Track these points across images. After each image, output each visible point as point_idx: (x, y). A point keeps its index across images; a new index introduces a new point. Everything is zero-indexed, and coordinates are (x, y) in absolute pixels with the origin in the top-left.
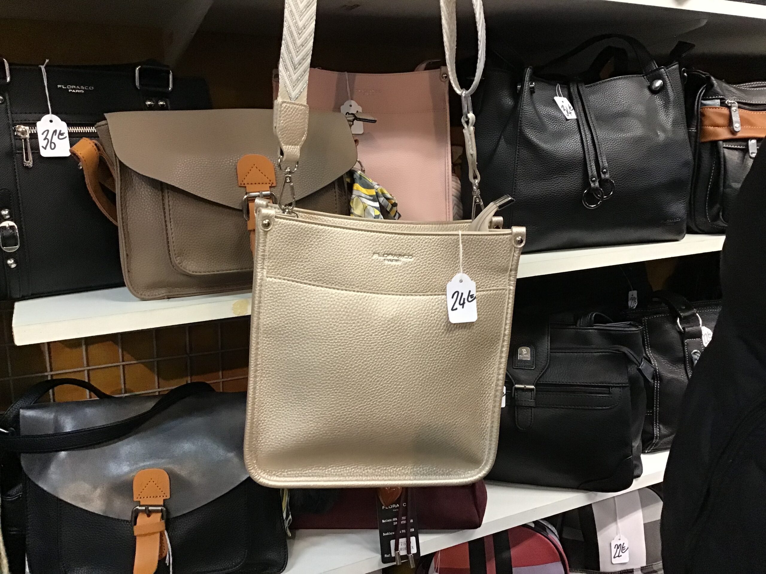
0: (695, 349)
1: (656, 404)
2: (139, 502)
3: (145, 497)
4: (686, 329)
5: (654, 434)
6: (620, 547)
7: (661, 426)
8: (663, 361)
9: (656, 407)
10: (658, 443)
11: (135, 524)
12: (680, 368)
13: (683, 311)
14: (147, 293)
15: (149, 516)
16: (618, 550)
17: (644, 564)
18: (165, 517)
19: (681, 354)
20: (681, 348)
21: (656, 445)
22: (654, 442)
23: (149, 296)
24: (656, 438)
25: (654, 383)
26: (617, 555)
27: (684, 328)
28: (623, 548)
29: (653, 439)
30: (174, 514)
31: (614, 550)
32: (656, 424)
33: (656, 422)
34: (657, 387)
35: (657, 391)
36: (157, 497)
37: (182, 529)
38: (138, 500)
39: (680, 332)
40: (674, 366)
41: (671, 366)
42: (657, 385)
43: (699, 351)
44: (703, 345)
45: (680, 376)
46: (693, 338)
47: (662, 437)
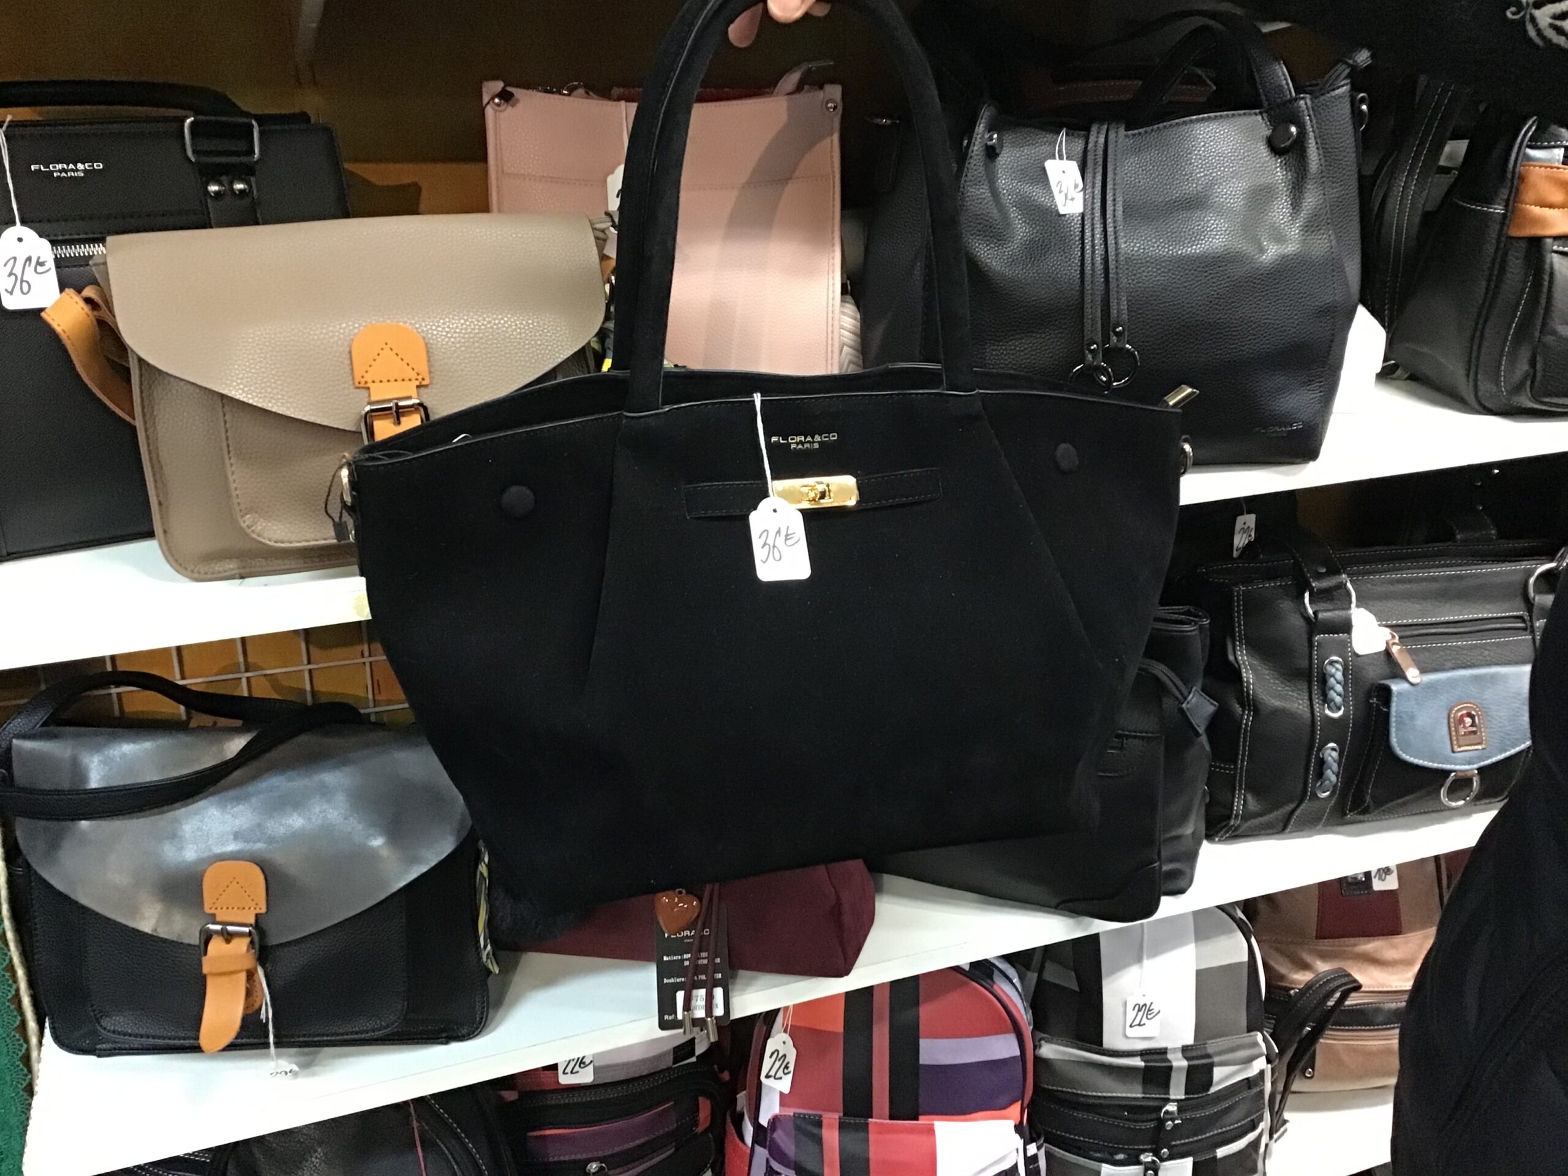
0: (1335, 655)
1: (1243, 756)
2: (214, 915)
3: (224, 909)
4: (1320, 616)
5: (1233, 809)
6: (1145, 1010)
7: (1249, 797)
8: (1267, 672)
9: (1242, 762)
11: (205, 953)
12: (1299, 689)
13: (1319, 576)
14: (203, 568)
15: (228, 941)
16: (1140, 1014)
17: (1190, 1040)
18: (257, 946)
19: (1304, 664)
20: (1307, 650)
21: (1237, 829)
22: (1232, 822)
23: (206, 573)
24: (1237, 816)
25: (1242, 716)
26: (1137, 1022)
27: (1315, 613)
28: (1149, 1010)
29: (1229, 817)
30: (274, 940)
31: (1131, 1014)
32: (1240, 791)
33: (1240, 786)
34: (1246, 724)
35: (1246, 729)
36: (244, 908)
37: (290, 964)
38: (213, 911)
39: (1307, 619)
40: (1288, 683)
41: (1282, 683)
42: (1247, 720)
43: (1340, 660)
44: (1351, 647)
45: (1296, 705)
46: (1334, 634)
47: (1247, 817)
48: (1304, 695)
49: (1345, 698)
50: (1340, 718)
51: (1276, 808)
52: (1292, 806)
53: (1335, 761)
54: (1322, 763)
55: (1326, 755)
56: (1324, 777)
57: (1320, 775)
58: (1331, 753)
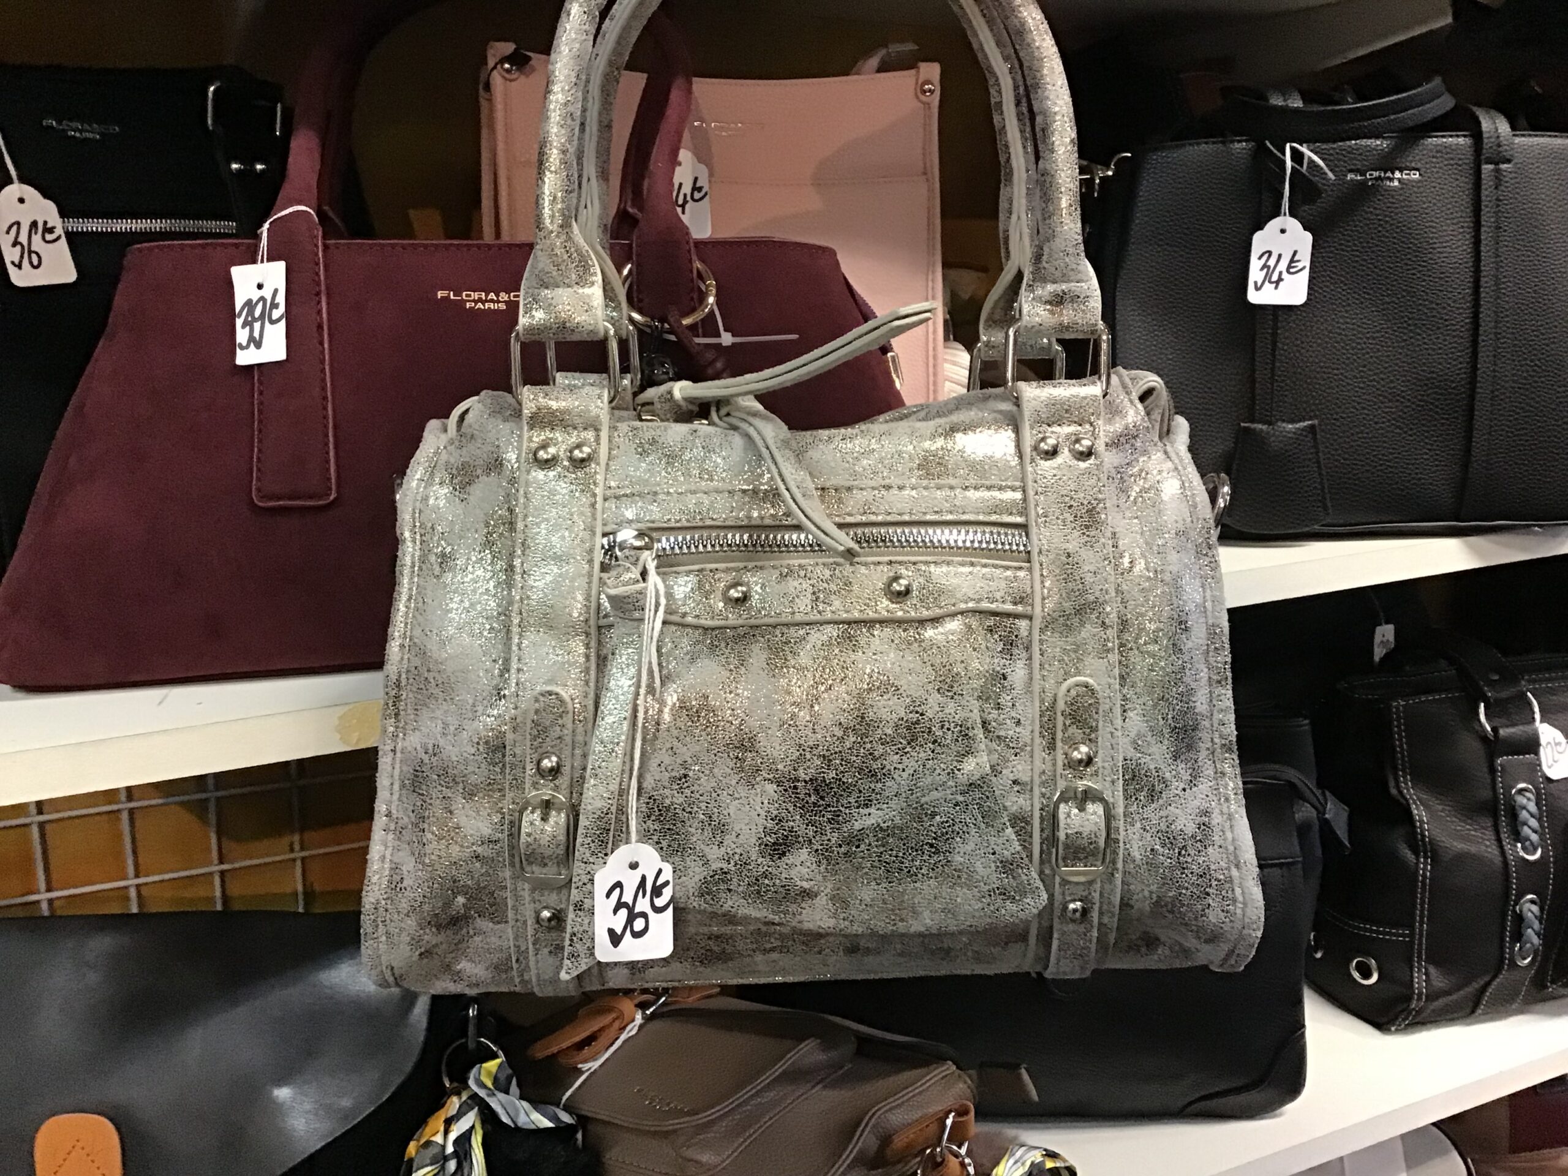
0: (1524, 781)
1: (1422, 916)
4: (1502, 732)
5: (1413, 988)
7: (1432, 970)
8: (1440, 807)
9: (1421, 923)
10: (1421, 1010)
12: (1483, 828)
13: (1494, 685)
19: (1486, 794)
20: (1488, 777)
21: (1419, 1012)
22: (1412, 1006)
24: (1419, 999)
25: (1417, 864)
27: (1495, 730)
29: (1409, 999)
32: (1420, 964)
33: (1420, 957)
34: (1424, 876)
35: (1423, 882)
39: (1484, 738)
40: (1468, 821)
41: (1464, 821)
42: (1425, 869)
43: (1530, 786)
44: (1541, 770)
45: (1484, 848)
46: (1518, 754)
47: (1432, 997)
48: (1490, 834)
49: (1541, 835)
50: (1536, 862)
51: (1467, 984)
52: (1487, 978)
53: (1536, 917)
54: (1519, 919)
55: (1525, 909)
56: (1525, 938)
57: (1518, 936)
58: (1529, 907)
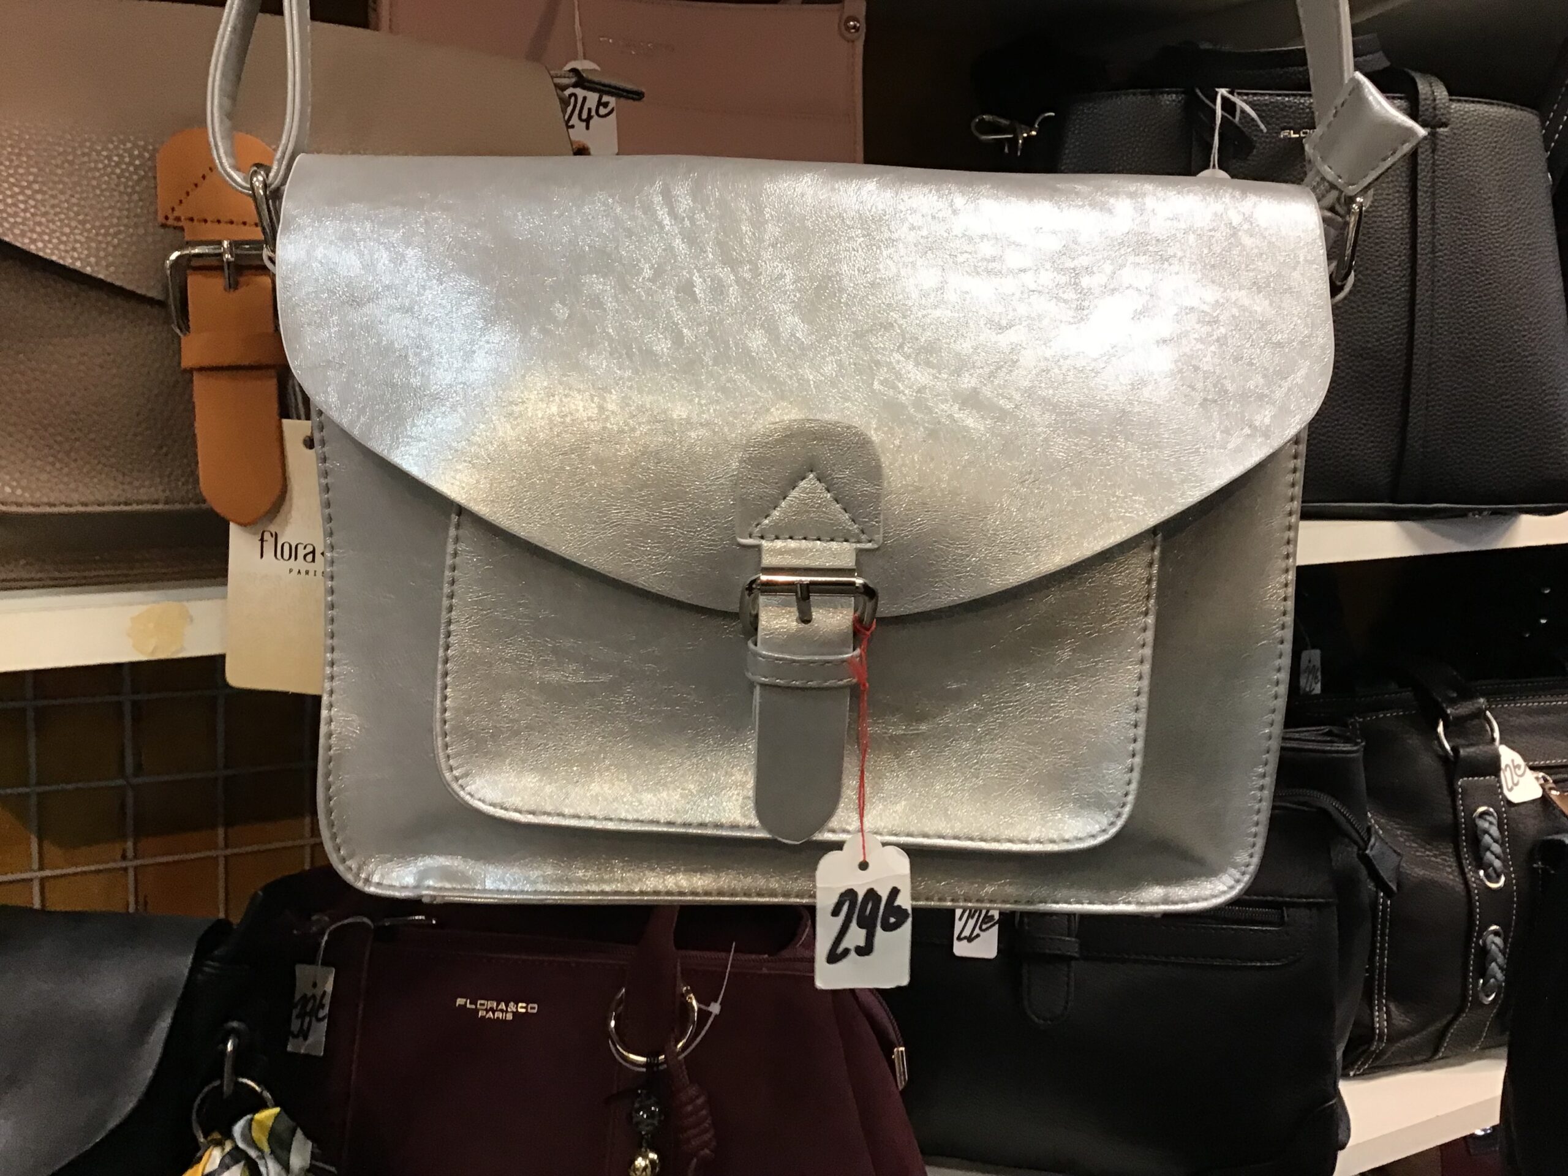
0: (1483, 805)
4: (1462, 752)
5: (1373, 1029)
7: (1392, 1007)
8: (1399, 832)
10: (1383, 1052)
12: (1444, 854)
13: (1453, 702)
19: (1447, 818)
20: (1449, 799)
21: (1378, 1056)
22: (1373, 1048)
24: (1380, 1038)
27: (1455, 749)
29: (1372, 1039)
32: (1380, 1001)
33: (1380, 994)
35: (1384, 911)
39: (1444, 758)
40: (1428, 847)
41: (1421, 846)
43: (1491, 810)
44: (1502, 793)
45: (1445, 874)
46: (1479, 776)
47: (1391, 1040)
48: (1452, 861)
49: (1504, 861)
50: (1500, 890)
51: (1430, 1022)
52: (1450, 1017)
53: (1500, 951)
54: (1484, 953)
55: (1488, 942)
56: (1489, 972)
57: (1482, 971)
58: (1493, 939)
